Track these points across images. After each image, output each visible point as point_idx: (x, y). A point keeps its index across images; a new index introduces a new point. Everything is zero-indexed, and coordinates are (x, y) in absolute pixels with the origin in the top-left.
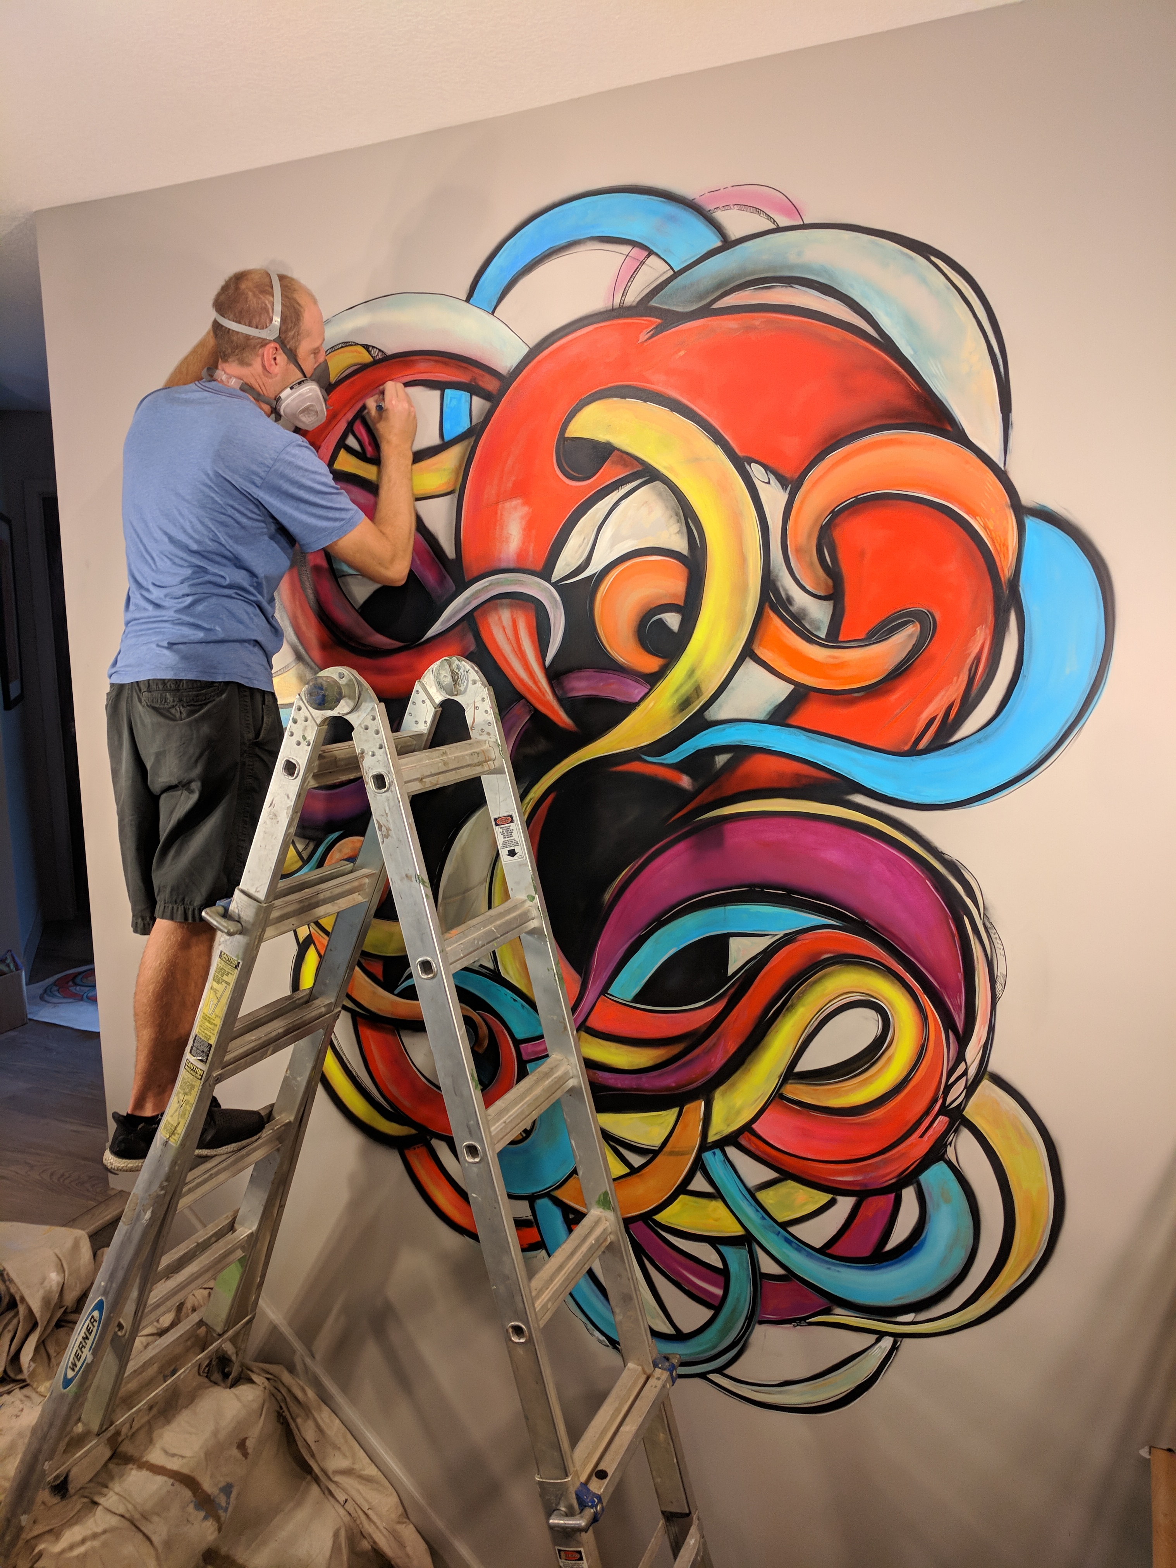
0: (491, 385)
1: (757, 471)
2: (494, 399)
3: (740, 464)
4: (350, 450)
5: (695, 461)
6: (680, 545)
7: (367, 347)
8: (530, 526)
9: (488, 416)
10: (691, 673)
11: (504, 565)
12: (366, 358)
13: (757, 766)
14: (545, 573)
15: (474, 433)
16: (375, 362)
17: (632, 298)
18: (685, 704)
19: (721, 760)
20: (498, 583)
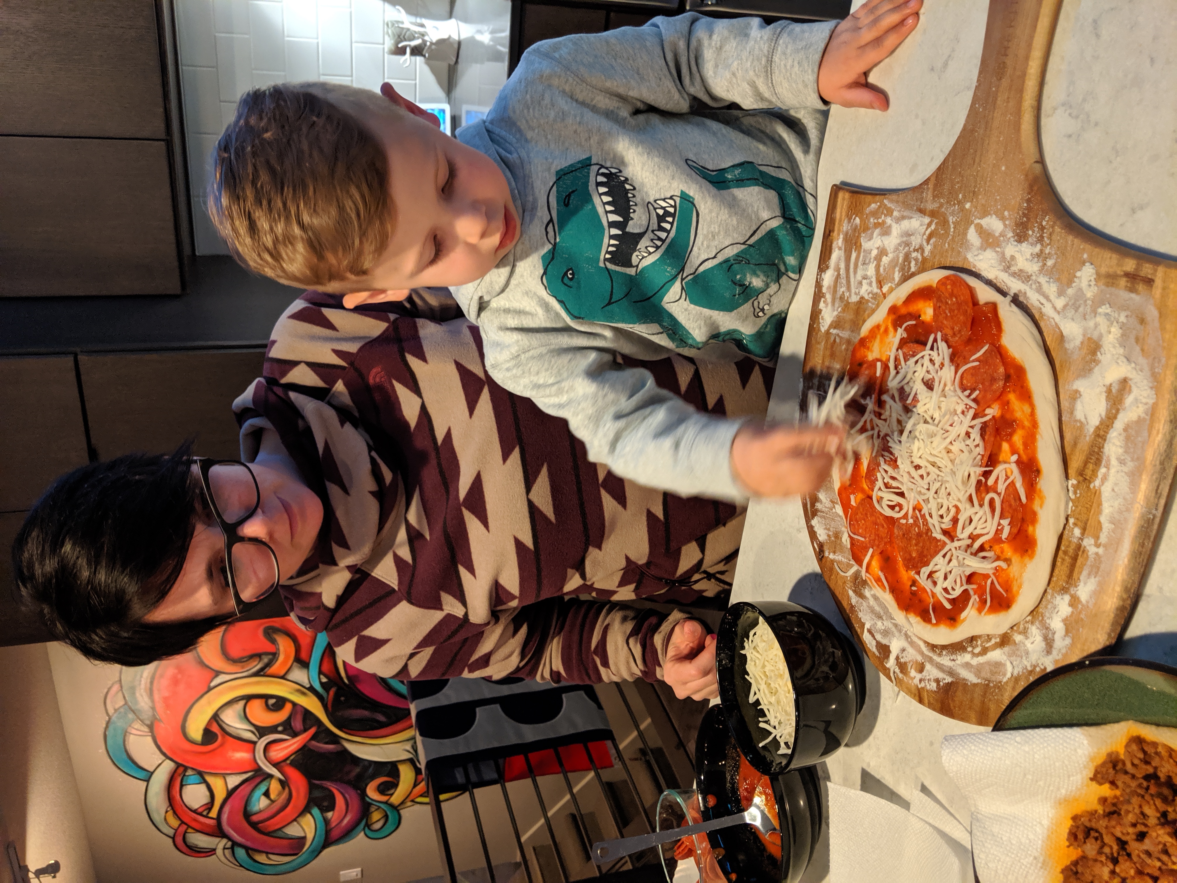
0: (181, 769)
1: (213, 684)
2: (186, 768)
3: (210, 689)
4: (208, 813)
5: (209, 703)
6: (242, 703)
7: (167, 812)
8: (237, 750)
9: (193, 769)
10: (291, 693)
11: (252, 757)
12: (171, 813)
13: (326, 668)
14: (255, 743)
15: (201, 774)
16: (172, 809)
17: (146, 729)
18: (304, 694)
19: (324, 680)
20: (260, 759)
